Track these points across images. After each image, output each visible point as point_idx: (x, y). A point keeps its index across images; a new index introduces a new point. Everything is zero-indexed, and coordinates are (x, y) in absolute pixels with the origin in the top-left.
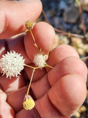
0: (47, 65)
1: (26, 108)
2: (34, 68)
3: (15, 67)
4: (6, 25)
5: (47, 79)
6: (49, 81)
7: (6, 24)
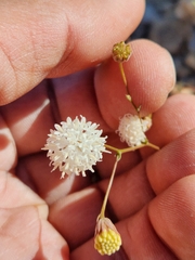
0: (148, 144)
1: (100, 251)
2: (121, 152)
3: (83, 154)
4: (67, 48)
5: (145, 174)
6: (151, 179)
7: (68, 46)
